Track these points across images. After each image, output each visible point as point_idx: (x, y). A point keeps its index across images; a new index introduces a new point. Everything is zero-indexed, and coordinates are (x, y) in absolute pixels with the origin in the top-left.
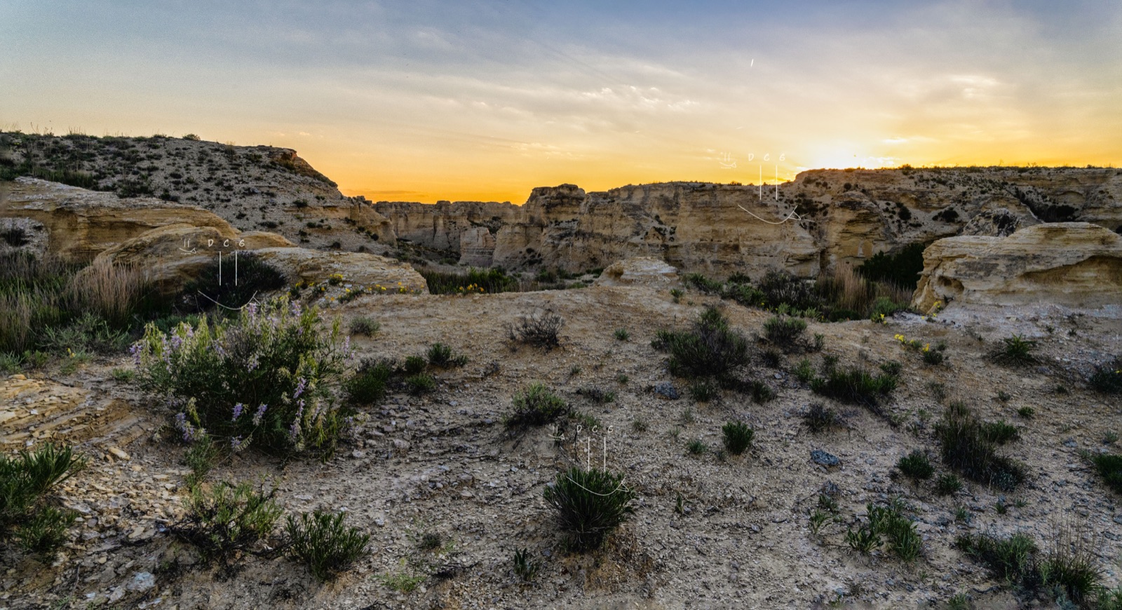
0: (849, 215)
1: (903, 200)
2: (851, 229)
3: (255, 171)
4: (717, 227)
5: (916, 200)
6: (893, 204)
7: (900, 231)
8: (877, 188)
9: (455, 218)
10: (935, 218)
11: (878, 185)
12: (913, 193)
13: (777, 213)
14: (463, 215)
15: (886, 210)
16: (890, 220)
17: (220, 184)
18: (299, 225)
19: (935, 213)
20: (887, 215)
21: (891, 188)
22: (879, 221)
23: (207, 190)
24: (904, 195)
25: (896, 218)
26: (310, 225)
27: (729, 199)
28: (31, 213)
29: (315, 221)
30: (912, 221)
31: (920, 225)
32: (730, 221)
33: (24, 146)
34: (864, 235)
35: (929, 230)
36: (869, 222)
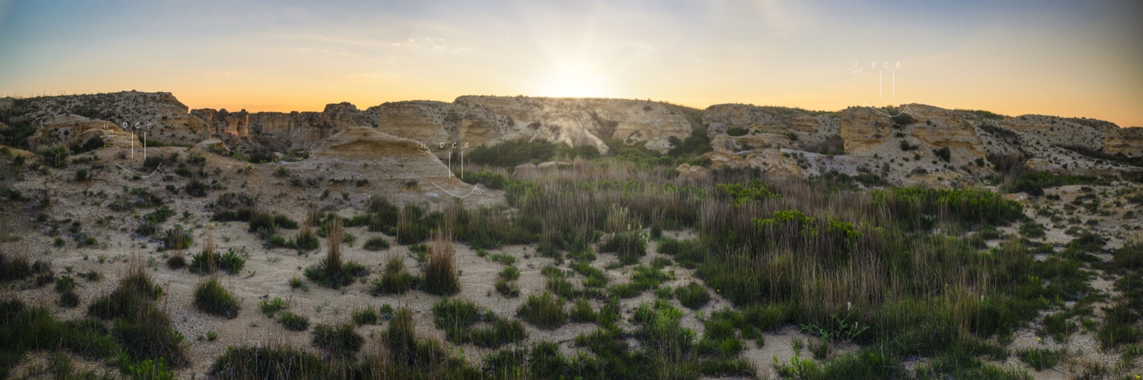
0: (469, 123)
1: (512, 116)
2: (472, 130)
3: (151, 104)
4: (402, 128)
5: (520, 115)
6: (505, 117)
7: (506, 133)
8: (498, 108)
9: (301, 122)
10: (528, 127)
11: (499, 106)
12: (518, 111)
13: (432, 121)
14: (305, 120)
15: (500, 121)
16: (501, 127)
17: (137, 110)
18: (162, 127)
19: (529, 123)
20: (500, 123)
21: (506, 108)
22: (489, 126)
23: (133, 113)
24: (513, 112)
25: (505, 125)
26: (166, 127)
27: (408, 112)
28: (70, 125)
29: (169, 125)
30: (515, 128)
31: (519, 130)
32: (408, 125)
33: (84, 100)
34: (481, 134)
35: (523, 133)
36: (482, 127)
